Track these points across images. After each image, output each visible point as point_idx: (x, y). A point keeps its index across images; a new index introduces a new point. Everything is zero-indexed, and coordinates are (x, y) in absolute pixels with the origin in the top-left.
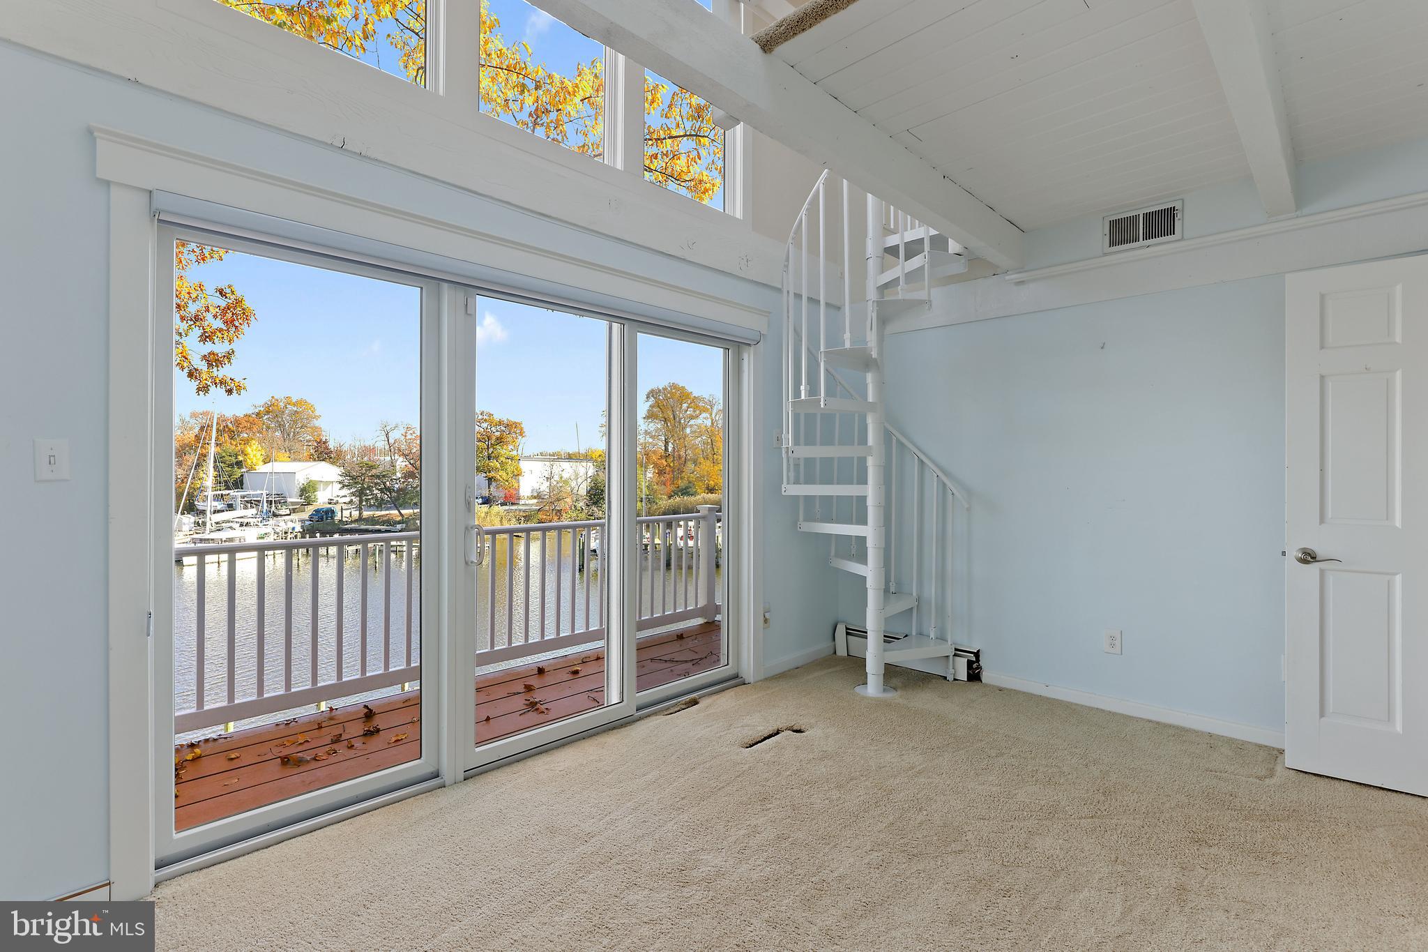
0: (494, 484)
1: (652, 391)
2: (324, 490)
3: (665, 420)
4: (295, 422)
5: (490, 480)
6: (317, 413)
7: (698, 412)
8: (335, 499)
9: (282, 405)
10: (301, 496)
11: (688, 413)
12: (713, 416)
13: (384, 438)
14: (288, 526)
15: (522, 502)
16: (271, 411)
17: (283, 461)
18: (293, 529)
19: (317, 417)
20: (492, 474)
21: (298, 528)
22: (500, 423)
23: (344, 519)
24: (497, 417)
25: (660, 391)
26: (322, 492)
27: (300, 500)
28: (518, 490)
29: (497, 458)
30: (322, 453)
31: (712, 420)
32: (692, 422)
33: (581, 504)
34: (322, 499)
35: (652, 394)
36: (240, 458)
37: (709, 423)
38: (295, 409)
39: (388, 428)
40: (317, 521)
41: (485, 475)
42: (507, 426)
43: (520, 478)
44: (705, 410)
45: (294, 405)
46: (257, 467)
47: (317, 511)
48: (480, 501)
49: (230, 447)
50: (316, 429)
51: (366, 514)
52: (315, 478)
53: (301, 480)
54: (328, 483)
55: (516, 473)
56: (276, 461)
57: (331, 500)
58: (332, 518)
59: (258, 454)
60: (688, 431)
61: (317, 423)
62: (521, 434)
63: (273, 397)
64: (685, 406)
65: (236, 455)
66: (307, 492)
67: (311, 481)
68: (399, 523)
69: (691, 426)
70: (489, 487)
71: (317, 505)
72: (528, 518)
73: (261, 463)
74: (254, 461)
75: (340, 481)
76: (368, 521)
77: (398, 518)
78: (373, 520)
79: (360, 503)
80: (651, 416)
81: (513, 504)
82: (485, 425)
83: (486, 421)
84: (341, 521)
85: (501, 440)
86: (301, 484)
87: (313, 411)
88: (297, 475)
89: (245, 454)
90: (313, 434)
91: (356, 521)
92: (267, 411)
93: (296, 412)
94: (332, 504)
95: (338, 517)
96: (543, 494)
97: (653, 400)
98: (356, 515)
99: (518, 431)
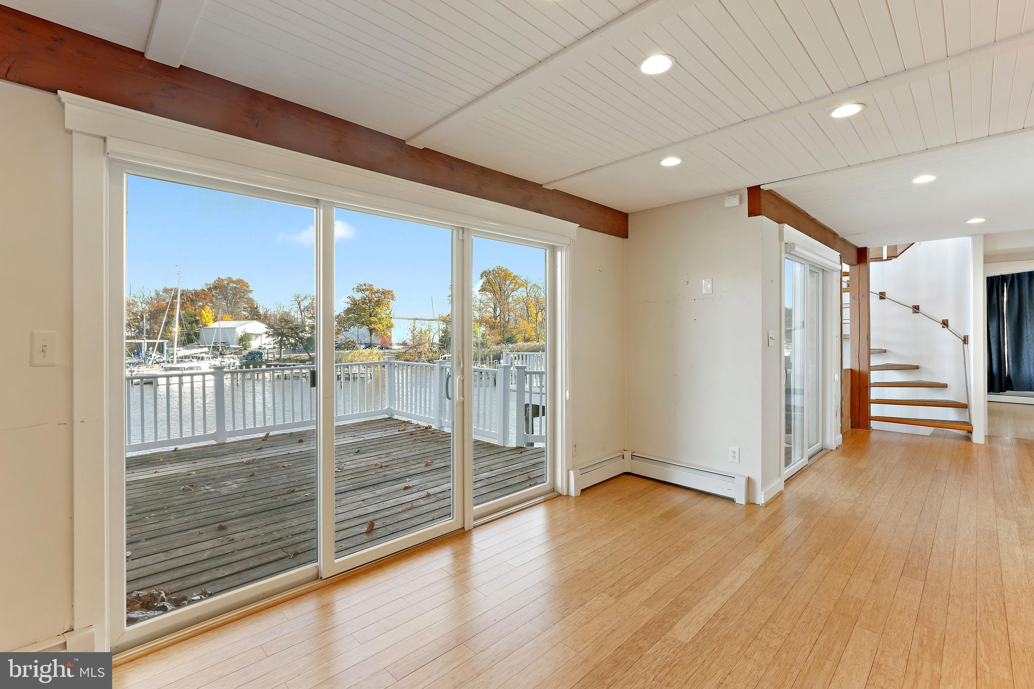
0: (374, 334)
1: (485, 272)
2: (256, 340)
3: (494, 292)
4: (235, 294)
5: (371, 331)
6: (251, 289)
7: (517, 286)
8: (264, 346)
9: (226, 283)
10: (239, 344)
11: (510, 287)
12: (528, 289)
13: (297, 305)
14: (230, 362)
15: (393, 347)
16: (219, 287)
17: (227, 320)
18: (234, 363)
19: (251, 291)
20: (372, 326)
21: (238, 363)
22: (378, 292)
23: (270, 359)
24: (375, 288)
25: (490, 272)
26: (254, 341)
27: (238, 346)
28: (390, 338)
29: (376, 316)
30: (255, 314)
31: (527, 293)
32: (513, 293)
33: (436, 349)
34: (254, 345)
35: (485, 274)
36: (198, 318)
37: (525, 295)
38: (235, 285)
39: (299, 299)
40: (251, 360)
41: (368, 327)
42: (383, 293)
43: (392, 329)
44: (522, 285)
45: (234, 282)
46: (209, 324)
47: (250, 353)
48: (364, 346)
49: (191, 310)
50: (250, 301)
51: (283, 356)
52: (249, 331)
53: (240, 332)
54: (257, 335)
55: (389, 326)
56: (222, 320)
57: (260, 346)
58: (261, 357)
59: (210, 316)
60: (510, 300)
61: (251, 295)
62: (392, 299)
63: (219, 278)
64: (508, 282)
65: (195, 316)
66: (244, 339)
67: (246, 333)
68: (308, 361)
69: (513, 296)
70: (371, 336)
71: (250, 350)
72: (398, 357)
73: (212, 321)
74: (207, 320)
75: (266, 333)
76: (284, 360)
77: (308, 358)
78: (290, 360)
79: (281, 348)
80: (483, 290)
81: (387, 348)
82: (367, 293)
83: (368, 290)
84: (267, 360)
85: (378, 303)
86: (239, 336)
87: (247, 287)
88: (237, 329)
89: (201, 315)
90: (247, 303)
91: (278, 360)
92: (215, 288)
93: (235, 288)
94: (260, 349)
95: (265, 357)
96: (408, 341)
97: (484, 279)
98: (277, 356)
99: (390, 297)
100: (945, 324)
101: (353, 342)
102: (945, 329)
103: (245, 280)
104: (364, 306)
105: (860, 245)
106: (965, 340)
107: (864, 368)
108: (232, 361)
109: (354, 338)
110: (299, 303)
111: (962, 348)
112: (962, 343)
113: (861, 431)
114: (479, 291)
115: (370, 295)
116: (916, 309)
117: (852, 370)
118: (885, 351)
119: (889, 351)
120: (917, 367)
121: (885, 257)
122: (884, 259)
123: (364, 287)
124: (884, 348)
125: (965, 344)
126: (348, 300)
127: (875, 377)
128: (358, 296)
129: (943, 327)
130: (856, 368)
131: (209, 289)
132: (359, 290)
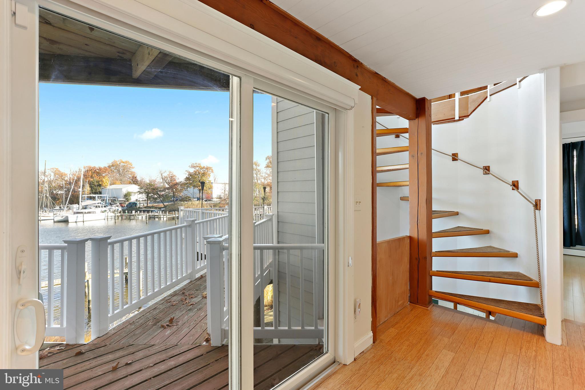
2: (134, 196)
4: (124, 170)
5: (200, 190)
6: (133, 166)
9: (118, 163)
13: (160, 176)
15: (213, 200)
16: (115, 165)
17: (118, 184)
19: (133, 168)
22: (204, 168)
23: (141, 207)
24: (202, 165)
26: (133, 196)
27: (124, 199)
28: (212, 193)
30: (134, 181)
34: (133, 199)
36: (100, 183)
38: (124, 164)
39: (162, 172)
40: (130, 207)
41: (198, 188)
42: (207, 168)
43: (212, 190)
45: (123, 162)
46: (107, 187)
47: (130, 203)
48: (196, 199)
49: (96, 179)
50: (132, 173)
51: (149, 205)
52: (130, 191)
54: (135, 193)
55: (210, 187)
56: (115, 184)
57: (137, 199)
58: (136, 206)
59: (108, 182)
61: (133, 170)
62: (212, 172)
63: (114, 160)
66: (127, 196)
67: (129, 192)
68: (163, 208)
70: (199, 193)
71: (130, 201)
72: (215, 206)
73: (109, 185)
74: (106, 184)
75: (139, 192)
76: (150, 207)
77: (163, 206)
78: (153, 207)
79: (148, 200)
80: (267, 166)
81: (210, 200)
82: (197, 168)
83: (197, 166)
84: (139, 207)
85: (204, 174)
86: (124, 193)
87: (131, 165)
88: (123, 190)
89: (102, 181)
90: (131, 174)
91: (146, 207)
92: (113, 166)
93: (124, 165)
94: (136, 201)
95: (138, 206)
96: (222, 196)
97: (268, 161)
98: (146, 205)
99: (211, 171)
100: (515, 185)
101: (189, 197)
102: (515, 192)
103: (130, 161)
104: (196, 176)
105: (418, 96)
106: (537, 205)
107: (423, 236)
108: (117, 208)
109: (189, 195)
110: (162, 175)
111: (534, 215)
112: (532, 208)
113: (420, 309)
114: (265, 167)
115: (199, 169)
116: (487, 169)
117: (410, 238)
118: (457, 214)
119: (461, 214)
120: (487, 232)
121: (457, 118)
122: (456, 119)
123: (195, 165)
124: (456, 210)
125: (537, 209)
126: (186, 172)
127: (437, 245)
128: (192, 170)
129: (513, 189)
130: (415, 235)
131: (109, 167)
132: (193, 167)
